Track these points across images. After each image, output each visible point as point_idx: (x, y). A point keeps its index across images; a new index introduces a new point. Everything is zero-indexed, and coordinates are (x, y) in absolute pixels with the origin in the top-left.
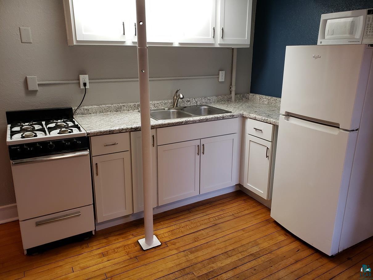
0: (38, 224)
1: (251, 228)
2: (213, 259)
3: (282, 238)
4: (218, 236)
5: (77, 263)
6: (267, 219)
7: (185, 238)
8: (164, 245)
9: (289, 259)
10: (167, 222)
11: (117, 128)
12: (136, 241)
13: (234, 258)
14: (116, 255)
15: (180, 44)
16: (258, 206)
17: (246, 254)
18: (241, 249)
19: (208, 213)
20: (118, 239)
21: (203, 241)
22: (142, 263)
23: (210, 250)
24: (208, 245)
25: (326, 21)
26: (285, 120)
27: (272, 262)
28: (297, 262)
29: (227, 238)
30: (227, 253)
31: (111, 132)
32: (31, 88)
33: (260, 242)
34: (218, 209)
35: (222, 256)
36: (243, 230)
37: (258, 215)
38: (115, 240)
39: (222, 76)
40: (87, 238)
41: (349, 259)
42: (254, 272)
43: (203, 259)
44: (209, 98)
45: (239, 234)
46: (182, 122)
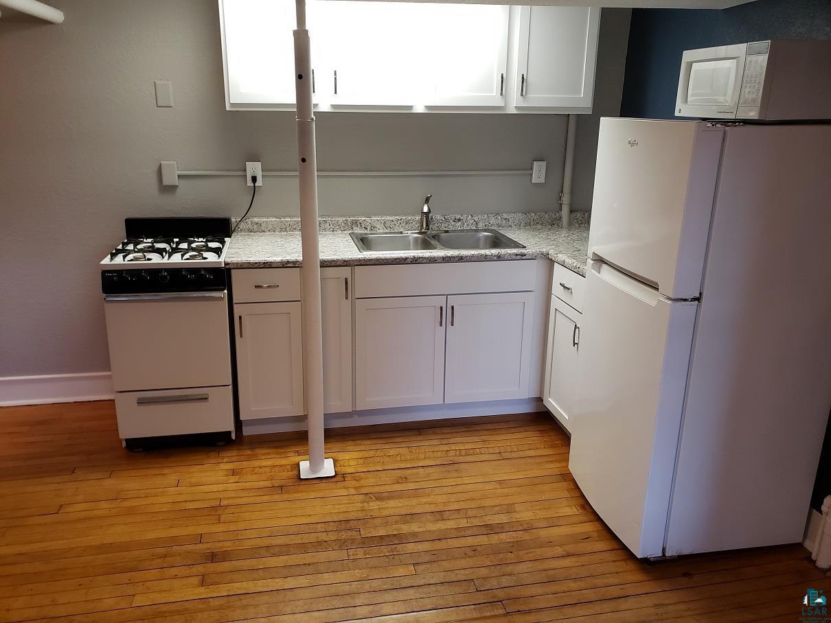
0: (141, 402)
1: (519, 481)
2: (411, 517)
3: (570, 510)
4: (445, 482)
5: (189, 476)
6: (563, 473)
7: (382, 474)
8: (338, 477)
9: (557, 548)
10: (368, 442)
11: (278, 259)
12: (297, 461)
13: (451, 524)
14: (254, 477)
15: (428, 107)
16: (562, 446)
17: (477, 522)
18: (470, 513)
19: (453, 440)
20: (268, 454)
21: (412, 486)
22: (286, 496)
23: (414, 501)
24: (416, 493)
25: (690, 65)
26: (593, 271)
27: (517, 546)
28: (569, 555)
29: (460, 489)
30: (443, 513)
31: (267, 265)
32: (167, 181)
33: (517, 509)
34: (476, 439)
35: (429, 517)
36: (500, 482)
37: (551, 462)
38: (264, 454)
39: (539, 173)
40: (221, 443)
41: (686, 574)
42: (470, 553)
43: (392, 514)
44: (505, 216)
45: (487, 487)
46: (406, 259)
